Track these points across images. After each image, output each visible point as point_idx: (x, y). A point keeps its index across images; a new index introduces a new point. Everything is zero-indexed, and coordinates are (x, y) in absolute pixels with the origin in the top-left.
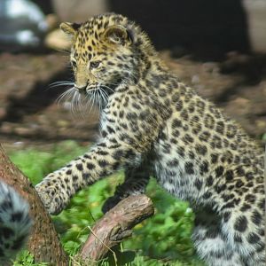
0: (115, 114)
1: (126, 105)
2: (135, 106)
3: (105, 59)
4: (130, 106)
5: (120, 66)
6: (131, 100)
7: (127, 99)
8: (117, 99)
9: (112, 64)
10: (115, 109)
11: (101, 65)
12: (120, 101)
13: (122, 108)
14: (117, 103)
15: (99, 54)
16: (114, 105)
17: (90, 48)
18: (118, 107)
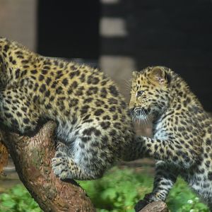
0: (171, 129)
1: (176, 123)
2: (182, 122)
3: (147, 90)
4: (179, 123)
5: (157, 96)
6: (179, 119)
7: (177, 118)
8: (169, 119)
9: (152, 94)
10: (170, 126)
11: (144, 93)
12: (172, 120)
13: (174, 125)
14: (170, 122)
15: (144, 86)
16: (168, 124)
17: (139, 82)
18: (172, 125)
